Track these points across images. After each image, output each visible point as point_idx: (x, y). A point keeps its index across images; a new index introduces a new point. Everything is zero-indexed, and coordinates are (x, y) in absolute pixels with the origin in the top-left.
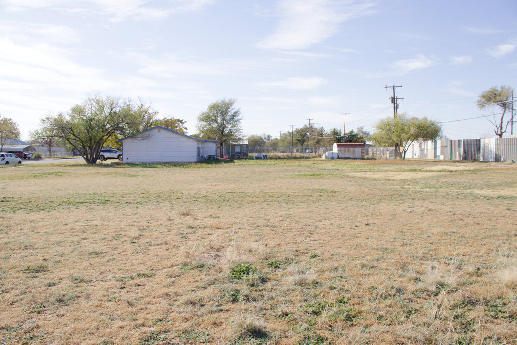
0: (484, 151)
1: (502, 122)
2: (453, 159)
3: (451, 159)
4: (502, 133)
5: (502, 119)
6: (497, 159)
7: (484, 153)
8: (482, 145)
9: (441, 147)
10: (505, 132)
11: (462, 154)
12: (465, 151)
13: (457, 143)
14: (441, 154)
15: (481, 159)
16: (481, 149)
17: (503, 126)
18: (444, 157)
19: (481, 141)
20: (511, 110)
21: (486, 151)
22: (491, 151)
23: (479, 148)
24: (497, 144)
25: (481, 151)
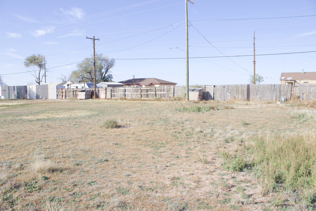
0: (30, 93)
1: (39, 76)
2: (10, 98)
3: (9, 98)
4: (40, 82)
5: (39, 73)
6: (38, 97)
7: (30, 94)
8: (28, 89)
9: (2, 91)
10: (41, 81)
11: (16, 95)
12: (18, 93)
13: (12, 88)
14: (2, 95)
15: (28, 98)
16: (28, 91)
17: (40, 78)
18: (4, 97)
19: (28, 86)
20: (44, 69)
21: (31, 92)
22: (34, 93)
23: (27, 91)
24: (37, 89)
25: (28, 93)
